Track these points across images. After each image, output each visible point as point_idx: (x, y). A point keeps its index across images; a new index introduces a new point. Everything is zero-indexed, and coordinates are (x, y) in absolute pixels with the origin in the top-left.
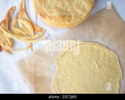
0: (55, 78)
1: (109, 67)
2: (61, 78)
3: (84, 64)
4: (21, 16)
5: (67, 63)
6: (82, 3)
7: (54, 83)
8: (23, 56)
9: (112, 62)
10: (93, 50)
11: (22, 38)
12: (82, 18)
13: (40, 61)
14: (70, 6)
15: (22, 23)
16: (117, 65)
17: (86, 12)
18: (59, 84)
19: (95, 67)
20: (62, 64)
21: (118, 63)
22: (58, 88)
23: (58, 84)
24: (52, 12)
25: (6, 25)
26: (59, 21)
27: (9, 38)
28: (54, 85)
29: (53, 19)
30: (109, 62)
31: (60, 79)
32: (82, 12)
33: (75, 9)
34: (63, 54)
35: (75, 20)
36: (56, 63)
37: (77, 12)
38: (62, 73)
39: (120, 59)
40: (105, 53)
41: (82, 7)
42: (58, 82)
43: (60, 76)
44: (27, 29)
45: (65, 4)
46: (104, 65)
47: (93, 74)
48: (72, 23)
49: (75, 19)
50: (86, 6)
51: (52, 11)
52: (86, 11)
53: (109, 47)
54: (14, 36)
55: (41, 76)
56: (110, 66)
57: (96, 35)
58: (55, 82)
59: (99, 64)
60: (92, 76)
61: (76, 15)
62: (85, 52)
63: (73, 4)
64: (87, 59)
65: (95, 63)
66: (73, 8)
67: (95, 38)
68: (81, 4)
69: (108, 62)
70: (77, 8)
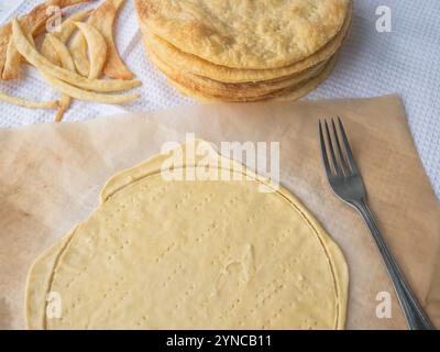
0: (65, 238)
1: (296, 299)
2: (88, 249)
3: (200, 241)
4: (95, 21)
5: (143, 210)
6: (291, 22)
7: (49, 255)
8: (20, 124)
9: (318, 285)
10: (264, 208)
11: (52, 68)
12: (268, 61)
13: (59, 159)
14: (245, 18)
15: (84, 37)
16: (330, 307)
17: (290, 50)
18: (65, 268)
19: (238, 271)
20: (121, 204)
21: (338, 301)
22: (51, 281)
23: (60, 263)
24: (180, 10)
25: (34, 20)
26: (182, 34)
27: (18, 53)
28: (43, 259)
29: (169, 23)
30: (304, 278)
31: (82, 251)
32: (279, 47)
33: (259, 30)
34: (146, 173)
35: (239, 56)
36: (104, 192)
37: (261, 41)
38: (103, 233)
39: (357, 289)
40: (303, 240)
41: (284, 33)
42: (64, 259)
43: (88, 240)
44: (87, 58)
45: (234, 7)
46: (279, 282)
47: (213, 294)
48: (224, 58)
49: (242, 53)
50: (299, 35)
51: (182, 7)
52: (292, 47)
53: (329, 227)
54: (34, 51)
55: (25, 209)
56: (299, 299)
57: (300, 165)
58: (57, 253)
59: (258, 269)
60: (207, 300)
61: (249, 45)
62: (227, 203)
63: (261, 15)
64: (224, 229)
65: (243, 257)
66: (255, 26)
67: (290, 174)
68: (285, 25)
69: (301, 278)
70: (266, 31)
